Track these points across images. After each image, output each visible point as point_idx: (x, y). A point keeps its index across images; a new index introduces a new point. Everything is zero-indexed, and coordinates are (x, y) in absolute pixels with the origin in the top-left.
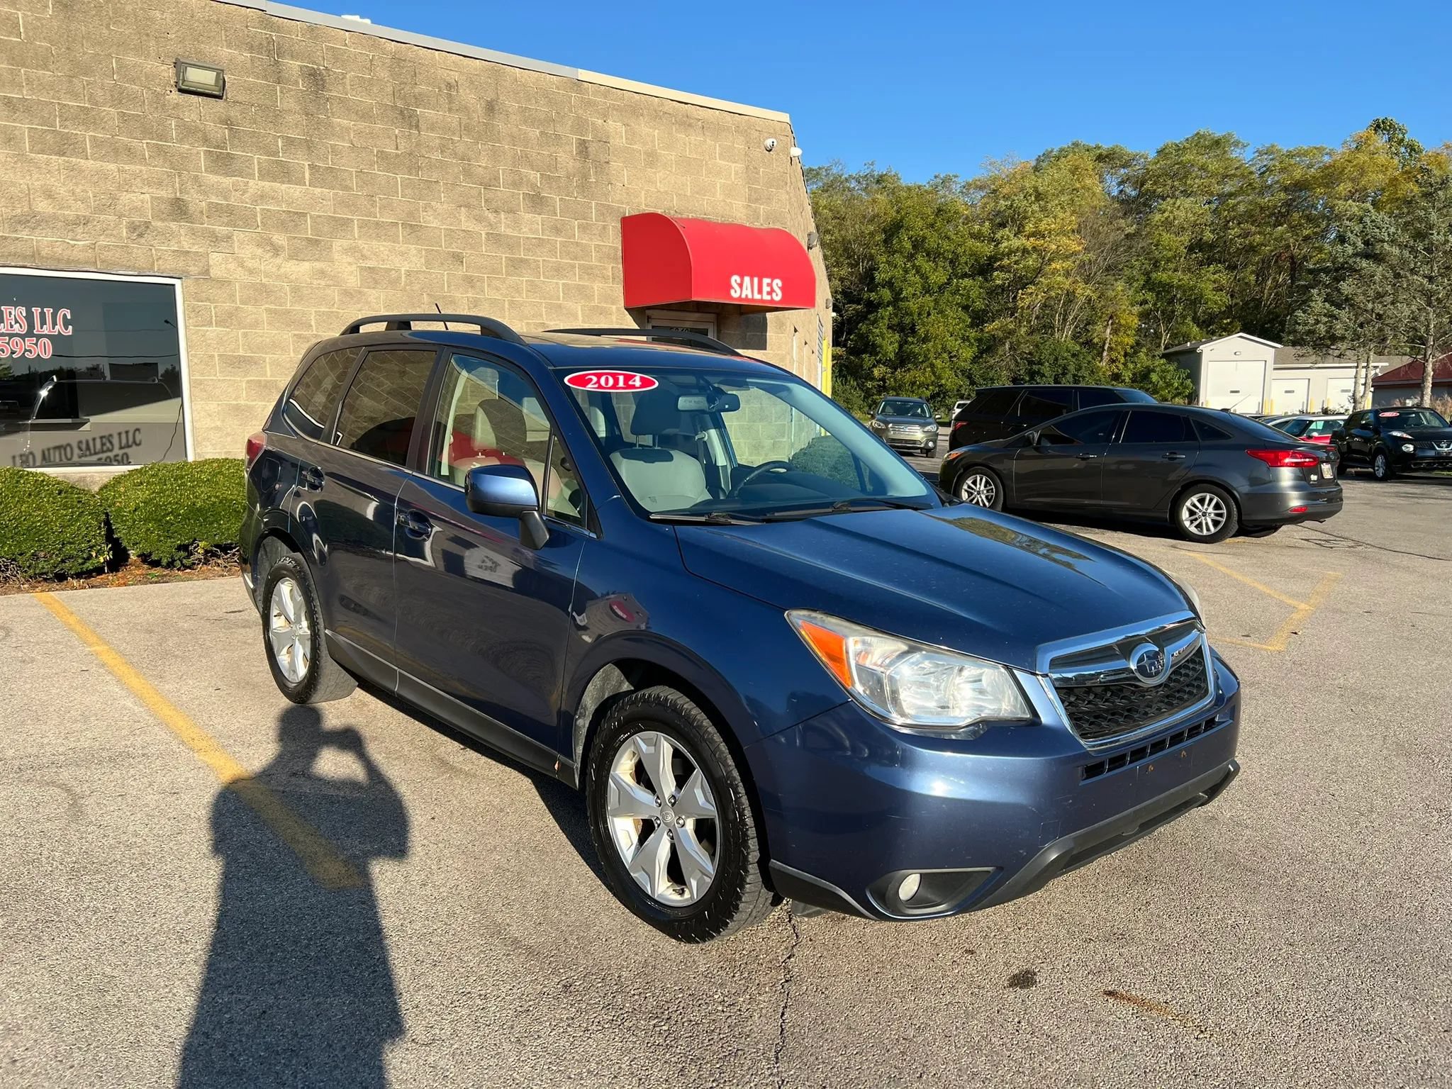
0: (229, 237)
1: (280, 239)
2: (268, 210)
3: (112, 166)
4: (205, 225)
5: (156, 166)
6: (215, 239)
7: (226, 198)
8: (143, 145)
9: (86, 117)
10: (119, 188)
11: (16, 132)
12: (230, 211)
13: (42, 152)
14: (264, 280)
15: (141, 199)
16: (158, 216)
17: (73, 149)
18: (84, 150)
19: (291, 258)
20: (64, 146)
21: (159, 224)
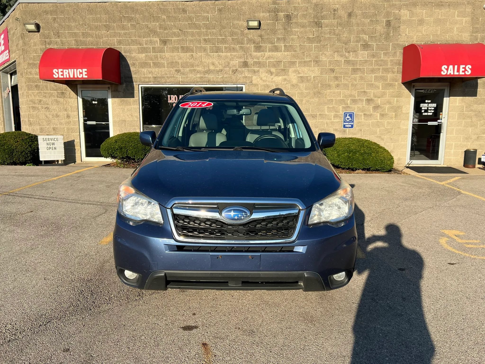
0: (258, 71)
1: (273, 70)
2: (270, 61)
3: (229, 54)
4: (252, 68)
5: (240, 52)
6: (254, 72)
7: (258, 59)
8: (237, 47)
9: (223, 41)
10: (230, 60)
11: (207, 48)
12: (259, 63)
13: (212, 52)
14: (268, 83)
15: (236, 62)
16: (239, 67)
17: (220, 50)
18: (222, 50)
19: (276, 75)
20: (218, 50)
21: (240, 69)
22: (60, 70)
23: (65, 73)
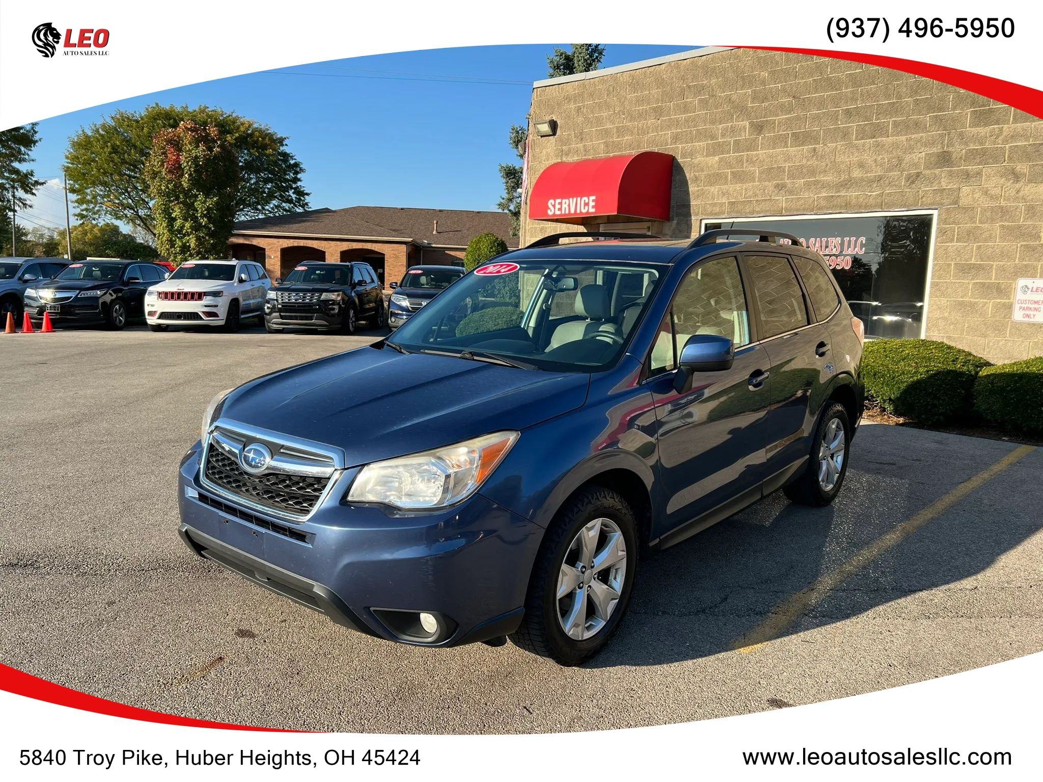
0: (979, 174)
1: (1022, 167)
2: (1016, 146)
3: (904, 138)
4: (962, 167)
5: (933, 131)
6: (967, 175)
7: (981, 144)
8: (927, 118)
9: (894, 109)
10: (904, 153)
11: (850, 130)
12: (984, 152)
13: (862, 138)
14: (1003, 203)
15: (920, 156)
16: (927, 167)
17: (880, 133)
18: (887, 131)
19: (1030, 181)
20: (878, 131)
21: (928, 172)
22: (558, 201)
23: (564, 206)
